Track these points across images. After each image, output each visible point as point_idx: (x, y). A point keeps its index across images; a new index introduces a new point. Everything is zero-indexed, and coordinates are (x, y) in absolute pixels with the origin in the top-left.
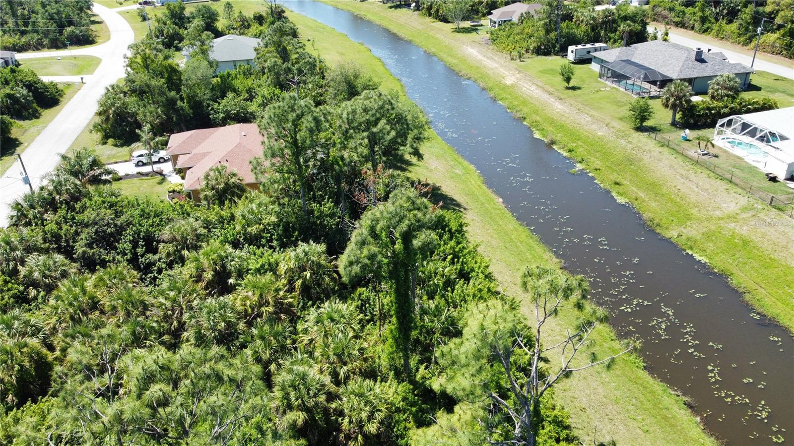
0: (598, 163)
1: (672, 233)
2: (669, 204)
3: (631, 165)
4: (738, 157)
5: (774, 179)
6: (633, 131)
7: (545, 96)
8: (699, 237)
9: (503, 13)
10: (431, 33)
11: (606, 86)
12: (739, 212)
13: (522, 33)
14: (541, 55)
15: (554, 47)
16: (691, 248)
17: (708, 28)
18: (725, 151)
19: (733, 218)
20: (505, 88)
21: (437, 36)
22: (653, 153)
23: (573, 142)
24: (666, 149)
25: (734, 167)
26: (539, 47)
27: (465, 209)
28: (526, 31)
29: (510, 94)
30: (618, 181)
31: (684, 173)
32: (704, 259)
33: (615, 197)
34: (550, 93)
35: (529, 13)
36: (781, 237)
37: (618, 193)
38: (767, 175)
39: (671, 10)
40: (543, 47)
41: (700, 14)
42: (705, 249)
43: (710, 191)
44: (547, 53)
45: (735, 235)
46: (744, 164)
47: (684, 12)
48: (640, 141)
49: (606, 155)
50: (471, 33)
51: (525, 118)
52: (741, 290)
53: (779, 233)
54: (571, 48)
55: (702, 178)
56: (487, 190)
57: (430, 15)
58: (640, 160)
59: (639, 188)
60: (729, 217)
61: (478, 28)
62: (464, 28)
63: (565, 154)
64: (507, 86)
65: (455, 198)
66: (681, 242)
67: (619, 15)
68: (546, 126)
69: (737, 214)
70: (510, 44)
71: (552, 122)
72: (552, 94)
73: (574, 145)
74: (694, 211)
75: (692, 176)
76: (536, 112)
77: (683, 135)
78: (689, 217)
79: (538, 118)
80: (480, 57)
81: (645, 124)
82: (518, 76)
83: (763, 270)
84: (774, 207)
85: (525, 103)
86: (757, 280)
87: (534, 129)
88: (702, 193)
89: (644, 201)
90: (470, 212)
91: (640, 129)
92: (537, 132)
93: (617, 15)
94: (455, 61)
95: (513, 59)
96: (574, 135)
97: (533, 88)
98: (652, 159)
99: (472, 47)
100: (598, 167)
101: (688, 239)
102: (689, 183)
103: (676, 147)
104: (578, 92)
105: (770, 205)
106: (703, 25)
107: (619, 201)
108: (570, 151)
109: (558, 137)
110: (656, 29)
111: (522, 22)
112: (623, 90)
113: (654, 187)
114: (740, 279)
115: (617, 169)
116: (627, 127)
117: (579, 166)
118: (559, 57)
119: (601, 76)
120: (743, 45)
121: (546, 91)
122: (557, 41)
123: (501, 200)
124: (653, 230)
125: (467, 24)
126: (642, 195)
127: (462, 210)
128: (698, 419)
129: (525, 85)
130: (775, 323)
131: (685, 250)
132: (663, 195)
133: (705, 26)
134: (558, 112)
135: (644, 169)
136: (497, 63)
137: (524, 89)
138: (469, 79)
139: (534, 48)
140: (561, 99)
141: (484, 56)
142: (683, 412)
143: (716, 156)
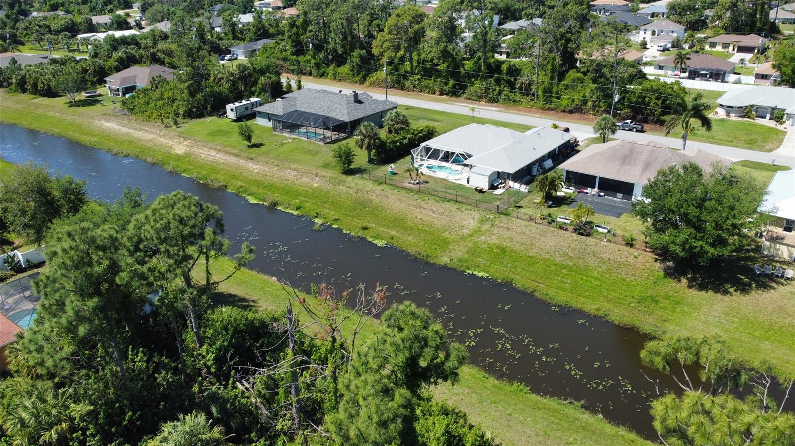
0: (333, 214)
1: (444, 260)
2: (422, 235)
3: (365, 207)
4: (443, 179)
5: (481, 191)
6: (344, 176)
7: (232, 160)
8: (466, 257)
9: (123, 80)
10: (39, 111)
11: (286, 139)
12: (480, 225)
13: (163, 99)
14: (194, 118)
15: (206, 108)
16: (468, 268)
17: (324, 72)
18: (431, 177)
19: (477, 231)
20: (178, 158)
21: (50, 114)
22: (376, 192)
23: (295, 199)
24: (384, 186)
25: (447, 188)
26: (190, 110)
27: (254, 301)
28: (166, 95)
29: (190, 163)
30: (364, 225)
31: (414, 203)
32: (486, 275)
33: (374, 242)
34: (236, 155)
35: (160, 76)
36: (524, 237)
37: (373, 237)
38: (476, 189)
39: (285, 59)
40: (194, 110)
41: (313, 61)
42: (478, 265)
43: (446, 213)
44: (200, 115)
45: (491, 245)
46: (451, 184)
47: (298, 61)
48: (357, 184)
49: (335, 204)
50: (94, 105)
51: (226, 186)
52: (529, 291)
53: (520, 234)
54: (229, 107)
55: (431, 204)
56: (251, 272)
57: (24, 91)
58: (370, 201)
59: (387, 227)
60: (476, 232)
61: (99, 98)
62: (80, 101)
63: (296, 213)
64: (181, 156)
65: (233, 293)
66: (455, 264)
67: (254, 69)
68: (253, 189)
69: (479, 227)
70: (154, 111)
71: (258, 184)
72: (239, 156)
73: (297, 201)
74: (446, 235)
75: (423, 204)
76: (233, 176)
77: (390, 169)
78: (446, 242)
79: (240, 183)
80: (125, 130)
81: (351, 167)
82: (185, 143)
83: (531, 269)
84: (502, 214)
85: (214, 170)
86: (533, 277)
87: (244, 195)
88: (441, 217)
89: (399, 238)
90: (260, 302)
91: (349, 172)
92: (249, 197)
93: (252, 69)
94: (95, 139)
95: (167, 127)
96: (289, 191)
97: (213, 153)
98: (379, 197)
99: (108, 121)
100: (336, 217)
101: (460, 261)
102: (425, 212)
103: (391, 182)
104: (263, 149)
105: (498, 213)
106: (319, 70)
107: (379, 245)
108: (297, 209)
109: (275, 197)
110: (288, 78)
111: (156, 87)
112: (305, 139)
113: (398, 222)
114: (522, 282)
115: (354, 214)
116: (335, 173)
117: (318, 221)
118: (214, 118)
119: (274, 129)
120: (360, 84)
121: (229, 154)
122: (206, 100)
123: (274, 278)
124: (428, 262)
125: (83, 95)
126: (394, 233)
127: (252, 303)
128: (600, 416)
129: (201, 151)
130: (571, 309)
131: (465, 272)
132: (412, 228)
133: (321, 72)
134: (258, 173)
135: (379, 209)
136: (152, 133)
137: (203, 155)
138: (127, 156)
139: (185, 111)
140: (252, 159)
141: (130, 128)
142: (586, 416)
143: (427, 182)
